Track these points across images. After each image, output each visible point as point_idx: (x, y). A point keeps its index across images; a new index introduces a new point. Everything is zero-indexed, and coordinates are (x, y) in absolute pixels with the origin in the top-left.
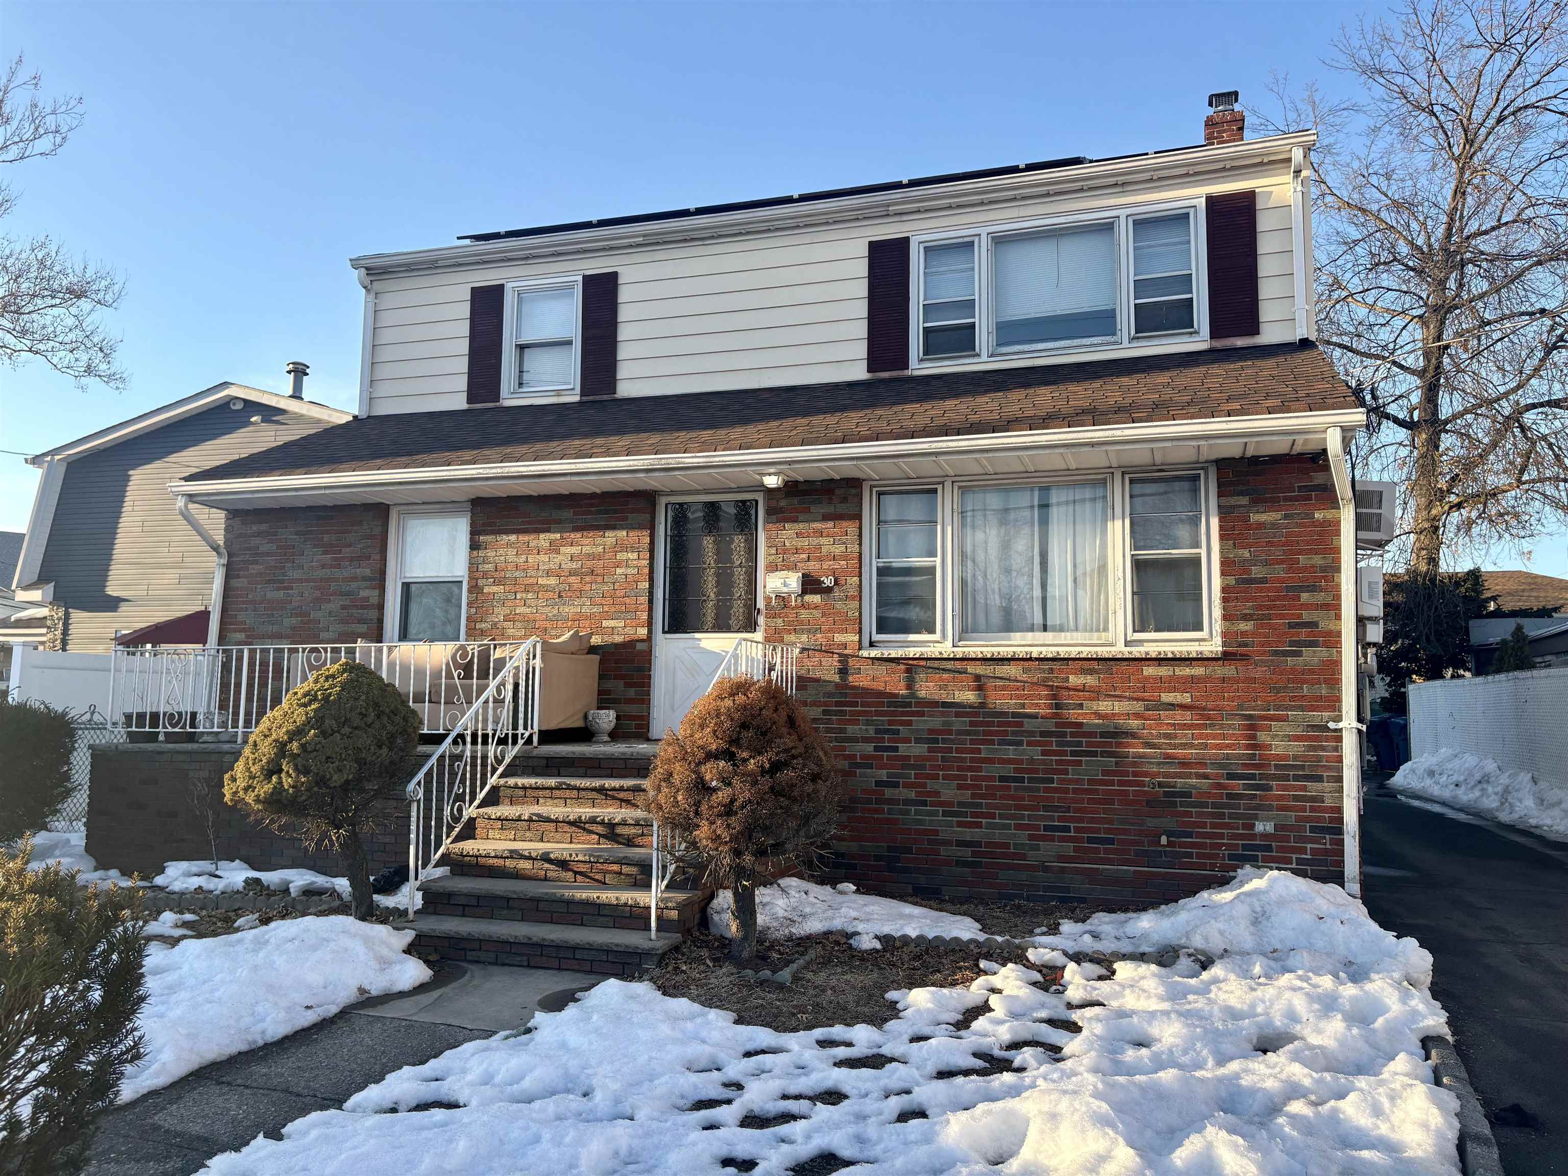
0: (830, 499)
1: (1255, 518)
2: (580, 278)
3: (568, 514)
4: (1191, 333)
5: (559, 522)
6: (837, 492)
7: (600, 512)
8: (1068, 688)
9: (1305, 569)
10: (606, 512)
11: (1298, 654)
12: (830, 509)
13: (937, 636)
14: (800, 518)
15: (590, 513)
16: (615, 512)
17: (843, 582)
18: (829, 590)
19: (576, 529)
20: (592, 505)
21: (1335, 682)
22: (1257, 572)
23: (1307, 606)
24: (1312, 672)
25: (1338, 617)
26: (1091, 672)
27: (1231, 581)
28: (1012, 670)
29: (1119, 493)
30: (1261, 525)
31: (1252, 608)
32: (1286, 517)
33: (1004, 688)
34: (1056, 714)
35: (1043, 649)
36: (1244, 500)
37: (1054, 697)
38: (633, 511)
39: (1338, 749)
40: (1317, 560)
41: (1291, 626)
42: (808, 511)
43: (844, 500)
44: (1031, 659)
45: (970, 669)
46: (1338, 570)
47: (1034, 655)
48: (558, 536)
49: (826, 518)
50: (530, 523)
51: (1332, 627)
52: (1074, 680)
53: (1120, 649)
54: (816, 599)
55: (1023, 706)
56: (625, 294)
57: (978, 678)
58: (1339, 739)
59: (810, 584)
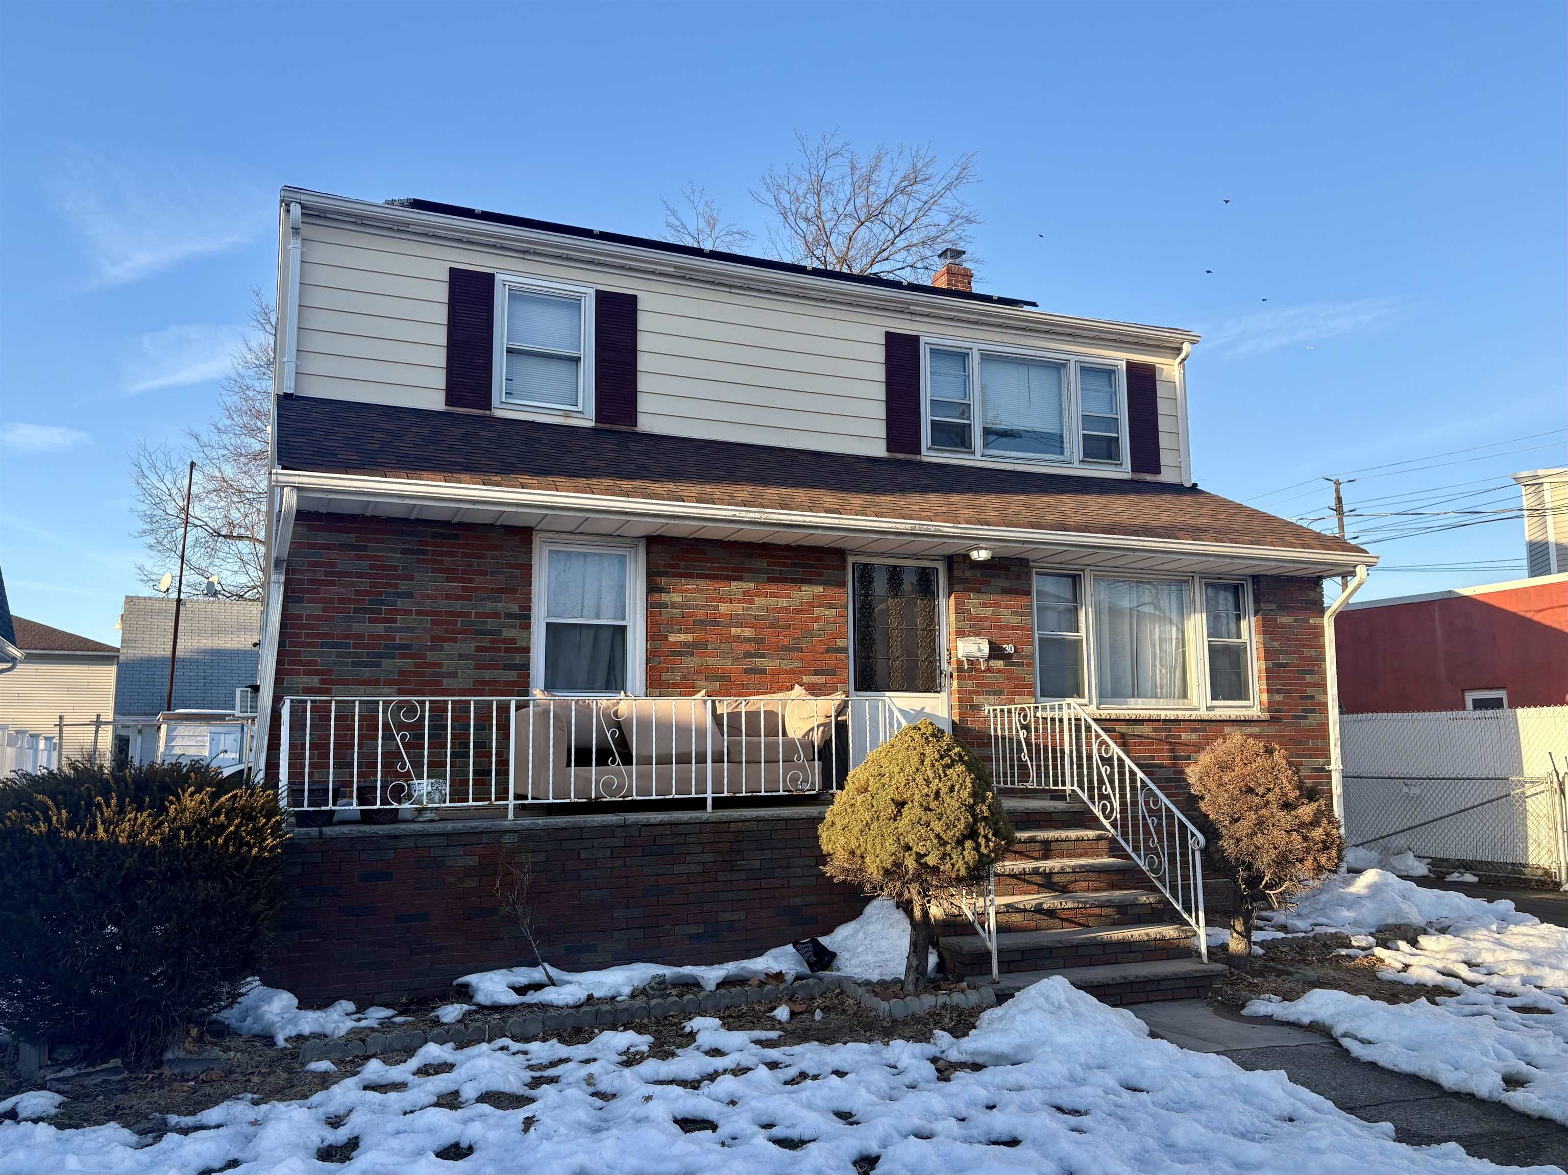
0: (1007, 575)
1: (1280, 620)
2: (592, 292)
3: (762, 563)
4: (1117, 464)
5: (750, 571)
6: (1013, 569)
7: (794, 565)
8: (1181, 744)
9: (1306, 659)
10: (801, 565)
11: (1306, 718)
12: (1006, 584)
13: (1085, 701)
14: (983, 590)
15: (786, 565)
16: (810, 566)
17: (1020, 650)
18: (1010, 656)
19: (771, 580)
20: (786, 557)
21: (1325, 738)
22: (1282, 658)
23: (1309, 685)
24: (1313, 731)
25: (1325, 693)
26: (1194, 730)
27: (1270, 663)
28: (1146, 729)
29: (1199, 594)
30: (1283, 626)
31: (1282, 684)
32: (1296, 621)
33: (1140, 744)
34: (1174, 764)
35: (1168, 712)
36: (1274, 607)
37: (1172, 750)
38: (826, 567)
39: (1329, 784)
40: (1313, 653)
41: (1302, 698)
42: (988, 583)
43: (1018, 577)
44: (1159, 721)
45: (1117, 728)
46: (1324, 660)
47: (1163, 717)
48: (752, 585)
49: (1005, 591)
50: (719, 569)
51: (1322, 699)
52: (1185, 737)
53: (1204, 714)
54: (999, 664)
55: (1153, 758)
56: (644, 321)
57: (1123, 736)
58: (1330, 777)
59: (996, 651)
